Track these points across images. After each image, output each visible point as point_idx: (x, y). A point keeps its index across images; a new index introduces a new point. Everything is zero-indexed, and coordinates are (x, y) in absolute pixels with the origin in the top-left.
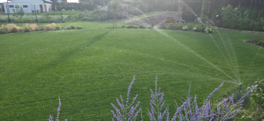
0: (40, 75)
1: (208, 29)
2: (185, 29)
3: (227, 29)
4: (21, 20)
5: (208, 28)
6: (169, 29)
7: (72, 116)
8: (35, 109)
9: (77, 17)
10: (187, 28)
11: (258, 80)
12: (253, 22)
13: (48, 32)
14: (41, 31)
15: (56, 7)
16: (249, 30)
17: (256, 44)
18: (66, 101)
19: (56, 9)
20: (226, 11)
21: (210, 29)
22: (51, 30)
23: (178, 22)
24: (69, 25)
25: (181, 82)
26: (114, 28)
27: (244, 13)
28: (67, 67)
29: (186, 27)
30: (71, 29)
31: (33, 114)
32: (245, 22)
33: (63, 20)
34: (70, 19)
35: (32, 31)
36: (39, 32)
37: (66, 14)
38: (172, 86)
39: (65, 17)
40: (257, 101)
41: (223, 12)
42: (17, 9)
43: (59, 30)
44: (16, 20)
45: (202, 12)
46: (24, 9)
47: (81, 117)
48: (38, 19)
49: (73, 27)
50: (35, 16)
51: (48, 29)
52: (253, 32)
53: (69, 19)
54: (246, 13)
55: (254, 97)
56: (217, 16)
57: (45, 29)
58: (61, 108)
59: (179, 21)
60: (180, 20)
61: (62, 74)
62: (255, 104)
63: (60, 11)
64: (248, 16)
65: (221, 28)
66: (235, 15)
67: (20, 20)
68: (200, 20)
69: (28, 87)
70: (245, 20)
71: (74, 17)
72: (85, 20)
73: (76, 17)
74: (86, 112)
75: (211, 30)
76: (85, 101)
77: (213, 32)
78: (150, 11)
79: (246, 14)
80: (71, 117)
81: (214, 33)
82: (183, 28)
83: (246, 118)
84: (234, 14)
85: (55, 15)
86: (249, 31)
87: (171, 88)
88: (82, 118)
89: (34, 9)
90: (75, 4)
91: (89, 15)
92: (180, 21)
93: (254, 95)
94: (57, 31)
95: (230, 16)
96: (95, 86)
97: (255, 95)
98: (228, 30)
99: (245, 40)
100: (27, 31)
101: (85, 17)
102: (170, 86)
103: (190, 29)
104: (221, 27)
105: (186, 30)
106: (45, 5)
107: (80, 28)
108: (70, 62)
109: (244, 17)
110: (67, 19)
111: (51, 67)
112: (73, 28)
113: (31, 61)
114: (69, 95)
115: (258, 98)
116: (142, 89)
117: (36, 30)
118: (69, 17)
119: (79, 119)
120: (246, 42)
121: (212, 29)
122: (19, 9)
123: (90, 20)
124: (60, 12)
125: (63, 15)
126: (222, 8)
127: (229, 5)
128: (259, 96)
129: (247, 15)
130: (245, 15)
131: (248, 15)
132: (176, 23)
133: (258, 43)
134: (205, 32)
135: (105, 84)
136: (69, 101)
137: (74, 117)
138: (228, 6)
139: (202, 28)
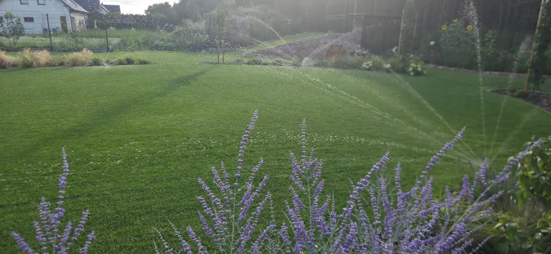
0: (47, 149)
1: (413, 67)
2: (368, 67)
3: (452, 69)
4: (17, 46)
5: (413, 65)
6: (334, 66)
7: (115, 232)
8: (27, 219)
9: (141, 40)
10: (370, 65)
11: (533, 138)
12: (504, 54)
13: (75, 68)
14: (60, 67)
15: (95, 23)
16: (496, 70)
17: (512, 96)
18: (104, 203)
19: (96, 26)
20: (449, 32)
21: (417, 67)
22: (83, 64)
23: (352, 54)
24: (123, 56)
25: (361, 164)
26: (218, 63)
27: (487, 35)
28: (111, 135)
29: (370, 63)
30: (125, 64)
31: (22, 228)
32: (489, 54)
33: (110, 47)
34: (125, 45)
35: (39, 65)
36: (53, 68)
37: (118, 37)
38: (341, 171)
39: (115, 41)
40: (531, 188)
41: (443, 35)
42: (9, 21)
43: (99, 65)
44: (6, 45)
45: (401, 32)
46: (26, 25)
47: (136, 234)
48: (54, 43)
49: (131, 60)
50: (49, 39)
51: (75, 63)
52: (504, 74)
53: (123, 46)
54: (490, 36)
55: (524, 178)
56: (432, 43)
57: (69, 63)
58: (90, 217)
59: (355, 53)
60: (357, 51)
61: (99, 148)
62: (525, 195)
63: (104, 31)
64: (494, 42)
65: (440, 67)
66: (468, 41)
67: (15, 44)
68: (397, 50)
69: (16, 173)
70: (488, 51)
71: (133, 41)
72: (157, 48)
73: (137, 41)
74: (148, 224)
75: (419, 69)
76: (147, 202)
77: (425, 72)
78: (294, 31)
79: (490, 38)
80: (111, 235)
81: (426, 75)
82: (363, 65)
83: (505, 227)
84: (465, 38)
85: (92, 37)
86: (497, 73)
87: (339, 175)
88: (138, 236)
89: (46, 27)
90: (137, 18)
91: (165, 38)
92: (358, 53)
93: (523, 175)
94: (95, 67)
95: (457, 43)
96: (173, 172)
97: (525, 174)
98: (455, 70)
99: (489, 89)
100: (27, 66)
101: (156, 42)
102: (336, 172)
103: (377, 68)
104: (440, 65)
105: (369, 69)
106: (72, 18)
107: (145, 63)
108: (118, 126)
109: (487, 44)
110: (119, 45)
111: (74, 135)
112: (129, 62)
113: (29, 123)
114: (111, 189)
115: (533, 180)
116: (277, 178)
117: (49, 65)
118: (122, 41)
119: (130, 238)
120: (492, 91)
121: (423, 69)
122: (14, 20)
123: (169, 49)
124: (103, 33)
125: (110, 39)
126: (443, 27)
127: (456, 21)
128: (536, 176)
129: (492, 41)
130: (489, 41)
131: (494, 40)
132: (349, 57)
133: (516, 94)
134: (408, 74)
135: (194, 168)
136: (110, 202)
137: (119, 233)
138: (454, 23)
139: (401, 66)
